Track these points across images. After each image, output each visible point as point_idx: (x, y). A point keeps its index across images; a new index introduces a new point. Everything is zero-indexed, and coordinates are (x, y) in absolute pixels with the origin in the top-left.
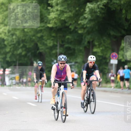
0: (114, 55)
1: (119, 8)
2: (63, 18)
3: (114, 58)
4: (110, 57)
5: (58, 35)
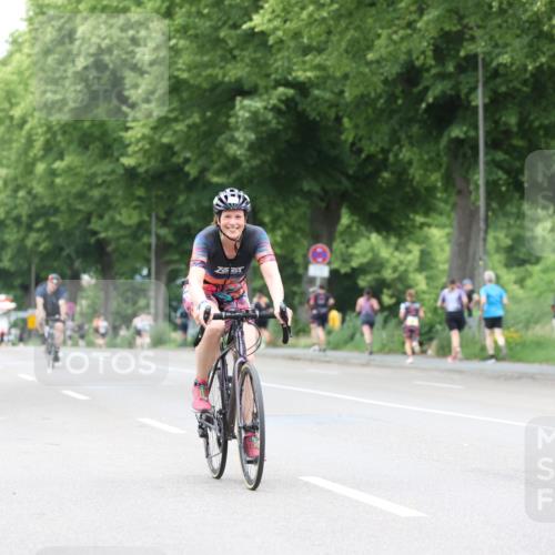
0: (319, 250)
1: (332, 114)
2: (165, 140)
3: (320, 260)
4: (305, 256)
5: (154, 193)
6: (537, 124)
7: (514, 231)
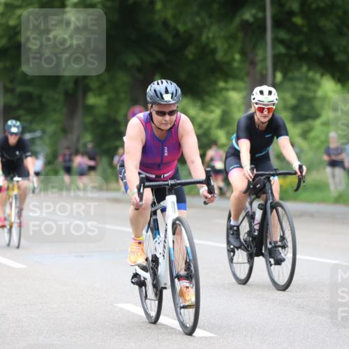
6: (314, 6)
7: (299, 92)
